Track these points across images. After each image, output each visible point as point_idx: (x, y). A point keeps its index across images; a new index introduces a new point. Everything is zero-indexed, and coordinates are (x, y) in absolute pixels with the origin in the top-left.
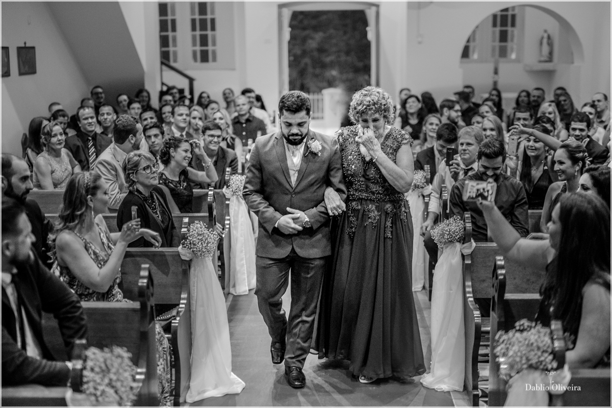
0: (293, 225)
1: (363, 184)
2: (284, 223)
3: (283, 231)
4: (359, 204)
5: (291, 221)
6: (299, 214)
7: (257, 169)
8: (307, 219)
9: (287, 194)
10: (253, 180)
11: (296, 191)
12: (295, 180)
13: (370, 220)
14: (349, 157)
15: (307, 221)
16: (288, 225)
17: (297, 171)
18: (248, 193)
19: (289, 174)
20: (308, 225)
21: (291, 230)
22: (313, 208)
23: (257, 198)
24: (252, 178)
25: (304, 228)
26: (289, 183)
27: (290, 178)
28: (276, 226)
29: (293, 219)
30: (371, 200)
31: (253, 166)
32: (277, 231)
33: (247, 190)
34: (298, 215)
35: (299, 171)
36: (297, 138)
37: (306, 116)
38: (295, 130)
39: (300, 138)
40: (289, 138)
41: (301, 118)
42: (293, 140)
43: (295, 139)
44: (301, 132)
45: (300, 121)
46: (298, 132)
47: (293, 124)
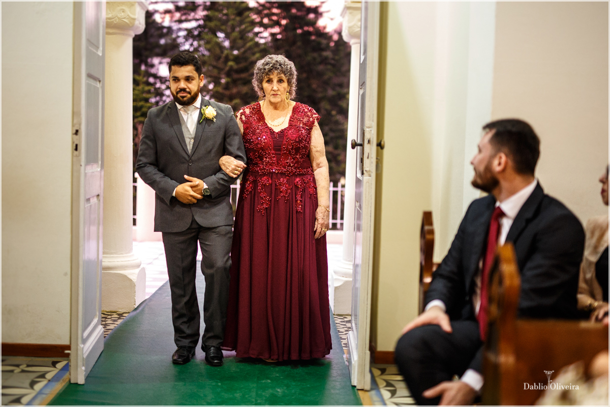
0: (192, 193)
1: (274, 157)
2: (182, 191)
3: (181, 200)
4: (270, 179)
5: (189, 189)
6: (197, 181)
7: (150, 140)
8: (205, 186)
9: (184, 163)
10: (147, 152)
11: (193, 158)
12: (191, 148)
13: (282, 194)
14: (258, 131)
15: (206, 188)
16: (188, 193)
17: (192, 138)
18: (142, 165)
19: (184, 142)
20: (207, 192)
21: (190, 198)
22: (212, 175)
23: (151, 170)
24: (146, 149)
25: (203, 196)
26: (185, 150)
27: (186, 146)
28: (174, 194)
29: (192, 187)
30: (282, 173)
31: (146, 137)
32: (175, 201)
33: (141, 163)
34: (197, 183)
35: (195, 139)
36: (185, 95)
37: (195, 72)
38: (183, 84)
39: (189, 96)
40: (177, 97)
41: (188, 72)
42: (181, 99)
43: (183, 97)
44: (189, 88)
45: (187, 74)
46: (186, 87)
47: (180, 78)
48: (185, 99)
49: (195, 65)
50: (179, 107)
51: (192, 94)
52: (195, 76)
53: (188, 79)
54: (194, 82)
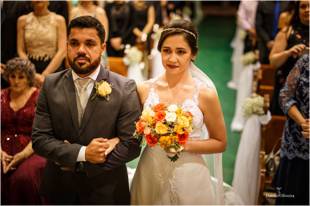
11: (80, 140)
36: (83, 61)
37: (97, 37)
38: (82, 49)
39: (88, 63)
40: (74, 64)
41: (90, 35)
42: (79, 66)
43: (81, 64)
44: (89, 55)
45: (89, 37)
46: (85, 52)
47: (80, 40)
48: (84, 67)
49: (98, 29)
50: (75, 76)
51: (92, 62)
52: (97, 42)
53: (89, 43)
54: (95, 48)
